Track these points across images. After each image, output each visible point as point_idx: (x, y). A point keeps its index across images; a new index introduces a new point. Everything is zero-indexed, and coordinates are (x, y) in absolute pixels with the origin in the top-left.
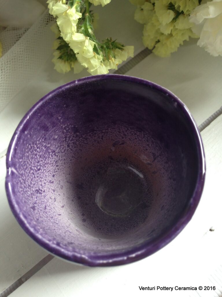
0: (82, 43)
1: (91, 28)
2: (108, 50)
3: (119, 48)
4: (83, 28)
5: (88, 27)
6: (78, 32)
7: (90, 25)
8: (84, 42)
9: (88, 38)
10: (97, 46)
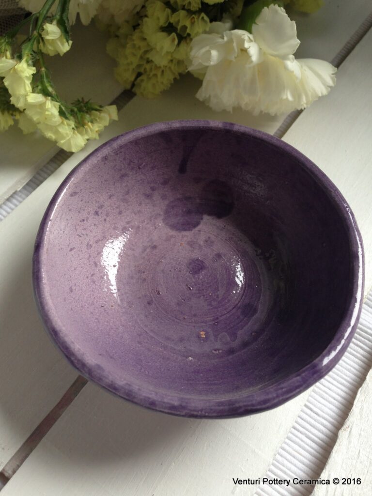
0: (42, 106)
1: (51, 86)
2: (82, 113)
3: (96, 110)
4: (40, 87)
5: (47, 84)
6: (33, 92)
7: (49, 82)
8: (45, 103)
9: (50, 98)
10: (63, 108)
